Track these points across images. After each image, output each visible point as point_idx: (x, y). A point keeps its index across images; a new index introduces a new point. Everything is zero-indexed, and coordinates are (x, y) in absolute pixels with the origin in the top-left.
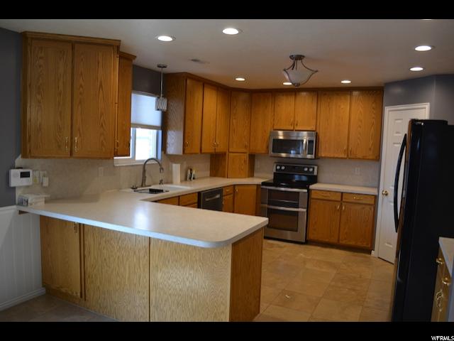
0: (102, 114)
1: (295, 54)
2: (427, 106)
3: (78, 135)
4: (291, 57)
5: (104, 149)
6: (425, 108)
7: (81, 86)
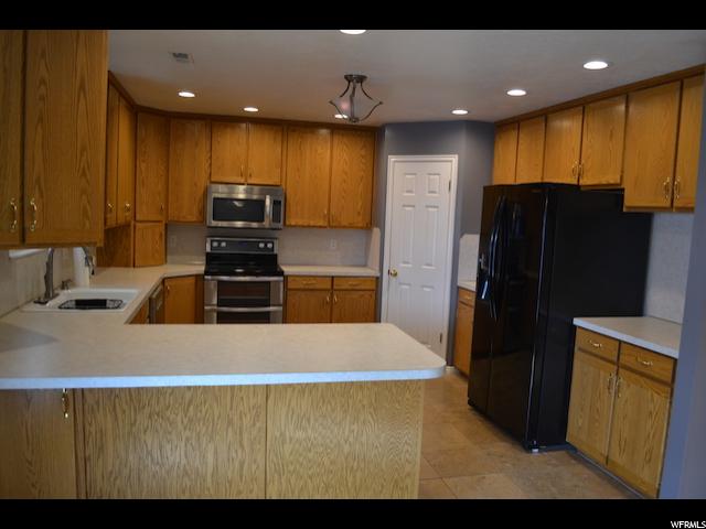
0: (84, 149)
1: (355, 72)
2: (455, 159)
3: (37, 195)
4: (346, 77)
5: (88, 224)
6: (451, 161)
7: (43, 82)
